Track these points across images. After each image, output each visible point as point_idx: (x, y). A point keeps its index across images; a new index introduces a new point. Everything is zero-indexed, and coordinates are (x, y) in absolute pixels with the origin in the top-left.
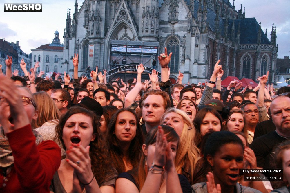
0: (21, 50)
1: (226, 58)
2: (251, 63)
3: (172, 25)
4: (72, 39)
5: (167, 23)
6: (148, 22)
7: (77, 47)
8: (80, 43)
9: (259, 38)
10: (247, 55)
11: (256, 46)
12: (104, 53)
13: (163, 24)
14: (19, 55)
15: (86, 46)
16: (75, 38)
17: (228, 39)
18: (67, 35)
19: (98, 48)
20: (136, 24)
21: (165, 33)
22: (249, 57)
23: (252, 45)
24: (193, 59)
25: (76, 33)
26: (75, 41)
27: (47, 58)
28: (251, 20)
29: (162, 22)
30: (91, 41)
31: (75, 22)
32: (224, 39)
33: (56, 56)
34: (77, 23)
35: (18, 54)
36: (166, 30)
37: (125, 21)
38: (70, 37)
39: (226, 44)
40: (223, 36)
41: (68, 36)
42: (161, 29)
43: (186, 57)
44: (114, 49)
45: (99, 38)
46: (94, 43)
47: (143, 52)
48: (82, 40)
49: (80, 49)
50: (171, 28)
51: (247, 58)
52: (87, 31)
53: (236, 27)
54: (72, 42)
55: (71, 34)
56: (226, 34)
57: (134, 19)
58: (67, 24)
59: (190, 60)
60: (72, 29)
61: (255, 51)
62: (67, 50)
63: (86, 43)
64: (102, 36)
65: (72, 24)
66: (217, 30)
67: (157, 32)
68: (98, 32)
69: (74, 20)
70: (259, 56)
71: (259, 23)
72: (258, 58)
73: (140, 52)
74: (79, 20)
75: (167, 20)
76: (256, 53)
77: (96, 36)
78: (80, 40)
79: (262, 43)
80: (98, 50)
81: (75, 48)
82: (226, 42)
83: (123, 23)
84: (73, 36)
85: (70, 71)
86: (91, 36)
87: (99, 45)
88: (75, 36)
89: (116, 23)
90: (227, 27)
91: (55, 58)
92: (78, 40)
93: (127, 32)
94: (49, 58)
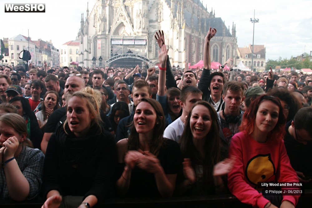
0: (53, 46)
1: (200, 47)
2: (219, 51)
3: (158, 23)
4: (85, 36)
5: (154, 22)
6: (140, 21)
7: (89, 41)
8: (91, 39)
9: (224, 33)
10: (216, 45)
11: (222, 38)
12: (109, 46)
13: (152, 22)
14: (52, 50)
15: (95, 41)
16: (88, 35)
17: (201, 33)
18: (82, 33)
19: (104, 42)
21: (154, 29)
22: (217, 46)
23: (219, 38)
24: (175, 49)
25: (88, 32)
26: (88, 37)
27: (70, 51)
28: (218, 19)
29: (151, 21)
30: (99, 37)
31: (87, 24)
32: (198, 33)
33: (77, 50)
34: (88, 24)
35: (50, 49)
36: (154, 27)
37: (123, 21)
38: (83, 34)
39: (200, 37)
40: (197, 30)
41: (82, 34)
42: (150, 26)
43: (169, 47)
44: (113, 43)
45: (105, 35)
46: (101, 38)
47: (135, 44)
48: (93, 37)
49: (91, 44)
50: (158, 25)
51: (216, 47)
52: (96, 30)
53: (207, 24)
54: (85, 38)
55: (84, 33)
56: (200, 29)
57: (130, 20)
58: (81, 25)
59: (172, 49)
60: (85, 29)
61: (221, 42)
62: (82, 44)
63: (96, 38)
64: (107, 33)
65: (85, 25)
66: (193, 26)
67: (147, 29)
68: (104, 31)
69: (86, 22)
70: (224, 46)
71: (223, 21)
72: (223, 47)
73: (133, 44)
74: (90, 22)
75: (154, 19)
76: (222, 43)
77: (103, 33)
78: (91, 37)
79: (226, 36)
80: (104, 43)
81: (88, 43)
82: (200, 35)
83: (122, 23)
84: (86, 34)
85: (85, 60)
86: (98, 34)
87: (105, 39)
88: (87, 34)
89: (116, 23)
90: (200, 24)
92: (90, 37)
93: (125, 29)
94: (72, 51)
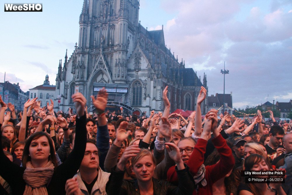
0: (20, 89)
1: (174, 96)
2: (191, 100)
3: (136, 73)
4: (63, 82)
5: (133, 71)
6: (119, 70)
7: (66, 87)
8: (68, 85)
9: (196, 82)
10: (188, 94)
11: (194, 87)
12: (86, 92)
13: (130, 71)
14: (19, 93)
15: (72, 87)
16: (65, 81)
17: (176, 83)
18: (59, 78)
19: (82, 89)
20: (110, 71)
21: (132, 78)
22: (190, 95)
23: (191, 87)
24: (152, 96)
25: (65, 77)
26: (65, 83)
27: (41, 95)
28: (190, 69)
29: (129, 70)
30: (77, 83)
31: (65, 69)
32: (173, 83)
33: (48, 94)
34: (66, 70)
35: (18, 92)
36: (132, 76)
37: (102, 69)
38: (60, 80)
39: (174, 86)
40: (172, 81)
41: (59, 80)
42: (128, 75)
43: (147, 95)
44: (96, 89)
45: (83, 81)
46: (79, 85)
47: (117, 92)
48: (70, 83)
49: (68, 89)
50: (136, 74)
51: (188, 96)
52: (74, 76)
53: (181, 74)
54: (62, 84)
55: (62, 78)
56: (174, 79)
57: (109, 68)
58: (59, 71)
59: (150, 97)
60: (62, 75)
61: (194, 91)
62: (58, 90)
63: (73, 85)
64: (85, 79)
65: (62, 71)
66: (168, 76)
67: (126, 77)
68: (82, 77)
69: (64, 68)
70: (196, 95)
71: (195, 72)
72: (195, 96)
73: (115, 91)
74: (68, 68)
75: (133, 68)
76: (194, 92)
77: (81, 80)
78: (69, 83)
79: (198, 85)
80: (82, 90)
81: (65, 88)
82: (174, 84)
83: (101, 70)
84: (63, 80)
85: (61, 105)
86: (76, 80)
87: (83, 86)
88: (64, 79)
89: (95, 70)
90: (175, 74)
91: (47, 96)
92: (67, 83)
93: (103, 77)
94: (42, 95)
